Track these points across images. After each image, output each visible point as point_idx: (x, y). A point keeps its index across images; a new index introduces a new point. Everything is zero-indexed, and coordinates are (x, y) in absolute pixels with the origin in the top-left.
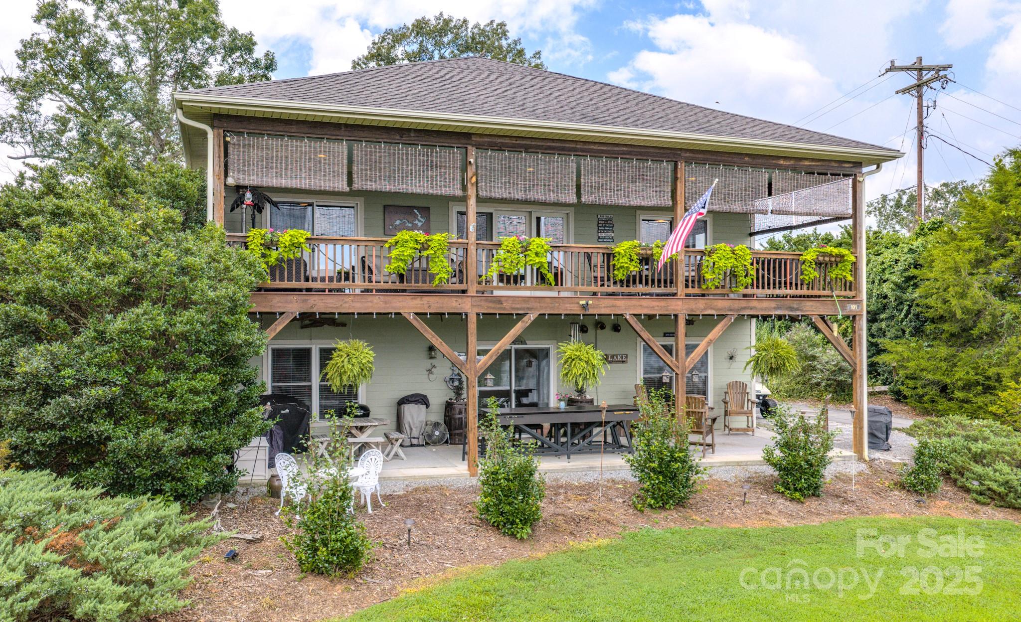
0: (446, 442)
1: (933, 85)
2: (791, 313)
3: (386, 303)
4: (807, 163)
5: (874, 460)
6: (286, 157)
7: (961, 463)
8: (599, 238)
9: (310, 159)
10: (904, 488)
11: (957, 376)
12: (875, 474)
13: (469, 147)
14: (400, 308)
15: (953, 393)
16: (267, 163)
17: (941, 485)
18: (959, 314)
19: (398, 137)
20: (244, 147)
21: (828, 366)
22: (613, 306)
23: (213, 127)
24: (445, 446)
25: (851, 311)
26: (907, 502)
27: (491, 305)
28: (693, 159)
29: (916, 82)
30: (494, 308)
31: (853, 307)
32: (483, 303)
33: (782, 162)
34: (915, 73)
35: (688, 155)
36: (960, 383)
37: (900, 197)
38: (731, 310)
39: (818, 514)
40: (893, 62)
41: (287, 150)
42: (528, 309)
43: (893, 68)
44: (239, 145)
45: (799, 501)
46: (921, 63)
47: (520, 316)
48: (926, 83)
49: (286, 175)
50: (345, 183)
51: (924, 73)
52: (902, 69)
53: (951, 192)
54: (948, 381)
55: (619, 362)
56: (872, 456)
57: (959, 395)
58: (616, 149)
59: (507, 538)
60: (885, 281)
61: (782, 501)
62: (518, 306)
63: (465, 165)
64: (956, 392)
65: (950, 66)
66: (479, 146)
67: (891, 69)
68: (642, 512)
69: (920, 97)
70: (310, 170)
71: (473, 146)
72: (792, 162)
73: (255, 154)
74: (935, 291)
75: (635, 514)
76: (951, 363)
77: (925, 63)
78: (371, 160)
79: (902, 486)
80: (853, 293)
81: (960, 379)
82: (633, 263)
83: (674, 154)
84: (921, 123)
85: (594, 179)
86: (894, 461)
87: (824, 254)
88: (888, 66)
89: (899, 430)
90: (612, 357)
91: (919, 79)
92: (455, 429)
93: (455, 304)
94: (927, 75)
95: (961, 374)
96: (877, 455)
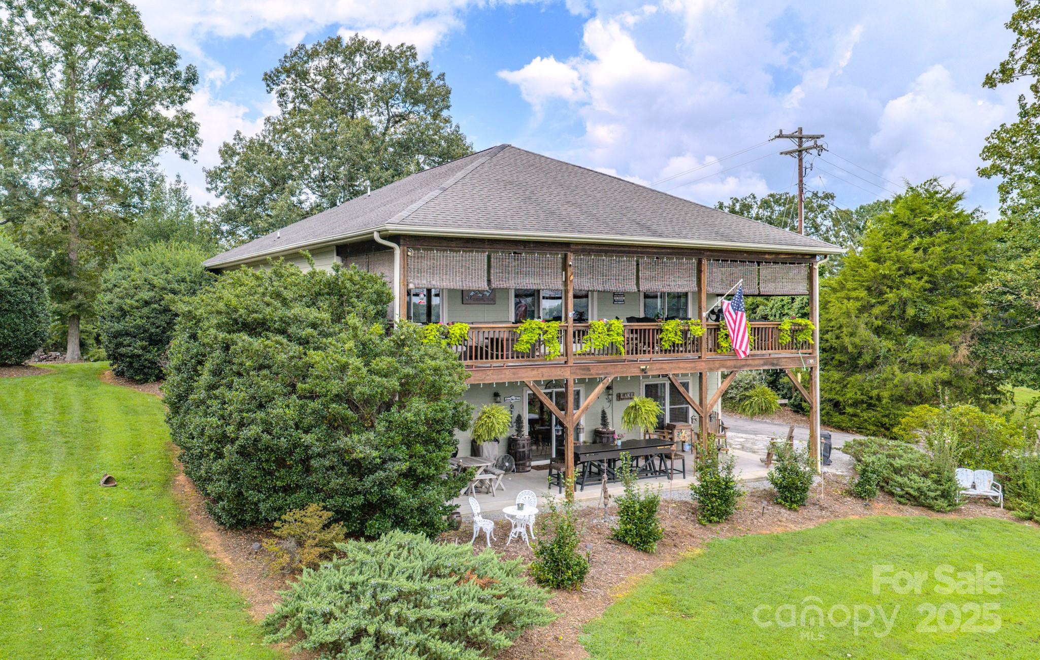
0: (513, 471)
1: (811, 151)
2: (773, 368)
3: (514, 374)
4: (783, 256)
5: (825, 473)
6: (446, 265)
7: (886, 475)
8: (614, 301)
9: (462, 266)
10: (851, 495)
11: (848, 396)
12: (829, 484)
13: (569, 254)
14: (524, 378)
15: (844, 408)
16: (433, 270)
17: (878, 492)
18: (850, 349)
19: (522, 248)
20: (418, 258)
21: (742, 384)
22: (662, 369)
23: (399, 244)
24: (512, 474)
25: (810, 364)
26: (856, 506)
27: (584, 372)
28: (712, 256)
29: (797, 147)
30: (585, 374)
31: (811, 361)
32: (578, 371)
33: (767, 256)
34: (797, 140)
35: (708, 253)
36: (850, 402)
37: (734, 205)
38: (735, 368)
39: (810, 520)
40: (781, 131)
41: (447, 259)
42: (607, 374)
43: (780, 136)
44: (414, 257)
45: (795, 510)
46: (801, 133)
47: (601, 380)
48: (806, 150)
49: (446, 279)
50: (486, 283)
51: (804, 140)
52: (787, 137)
53: (777, 202)
54: (841, 399)
55: (628, 399)
56: (823, 471)
57: (849, 410)
58: (663, 251)
59: (641, 552)
60: (784, 315)
61: (783, 510)
62: (600, 372)
63: (565, 267)
64: (847, 408)
65: (823, 136)
66: (575, 252)
67: (779, 137)
68: (705, 525)
69: (801, 160)
70: (462, 274)
71: (571, 252)
72: (773, 256)
73: (426, 263)
74: (830, 329)
75: (701, 528)
76: (842, 385)
77: (804, 133)
78: (502, 264)
79: (850, 493)
80: (810, 351)
81: (851, 398)
82: (678, 337)
83: (700, 253)
84: (801, 181)
85: (648, 273)
86: (837, 473)
87: (795, 324)
88: (778, 134)
89: (837, 449)
90: (624, 395)
91: (800, 146)
92: (520, 460)
93: (559, 373)
94: (806, 144)
95: (851, 394)
96: (826, 469)
